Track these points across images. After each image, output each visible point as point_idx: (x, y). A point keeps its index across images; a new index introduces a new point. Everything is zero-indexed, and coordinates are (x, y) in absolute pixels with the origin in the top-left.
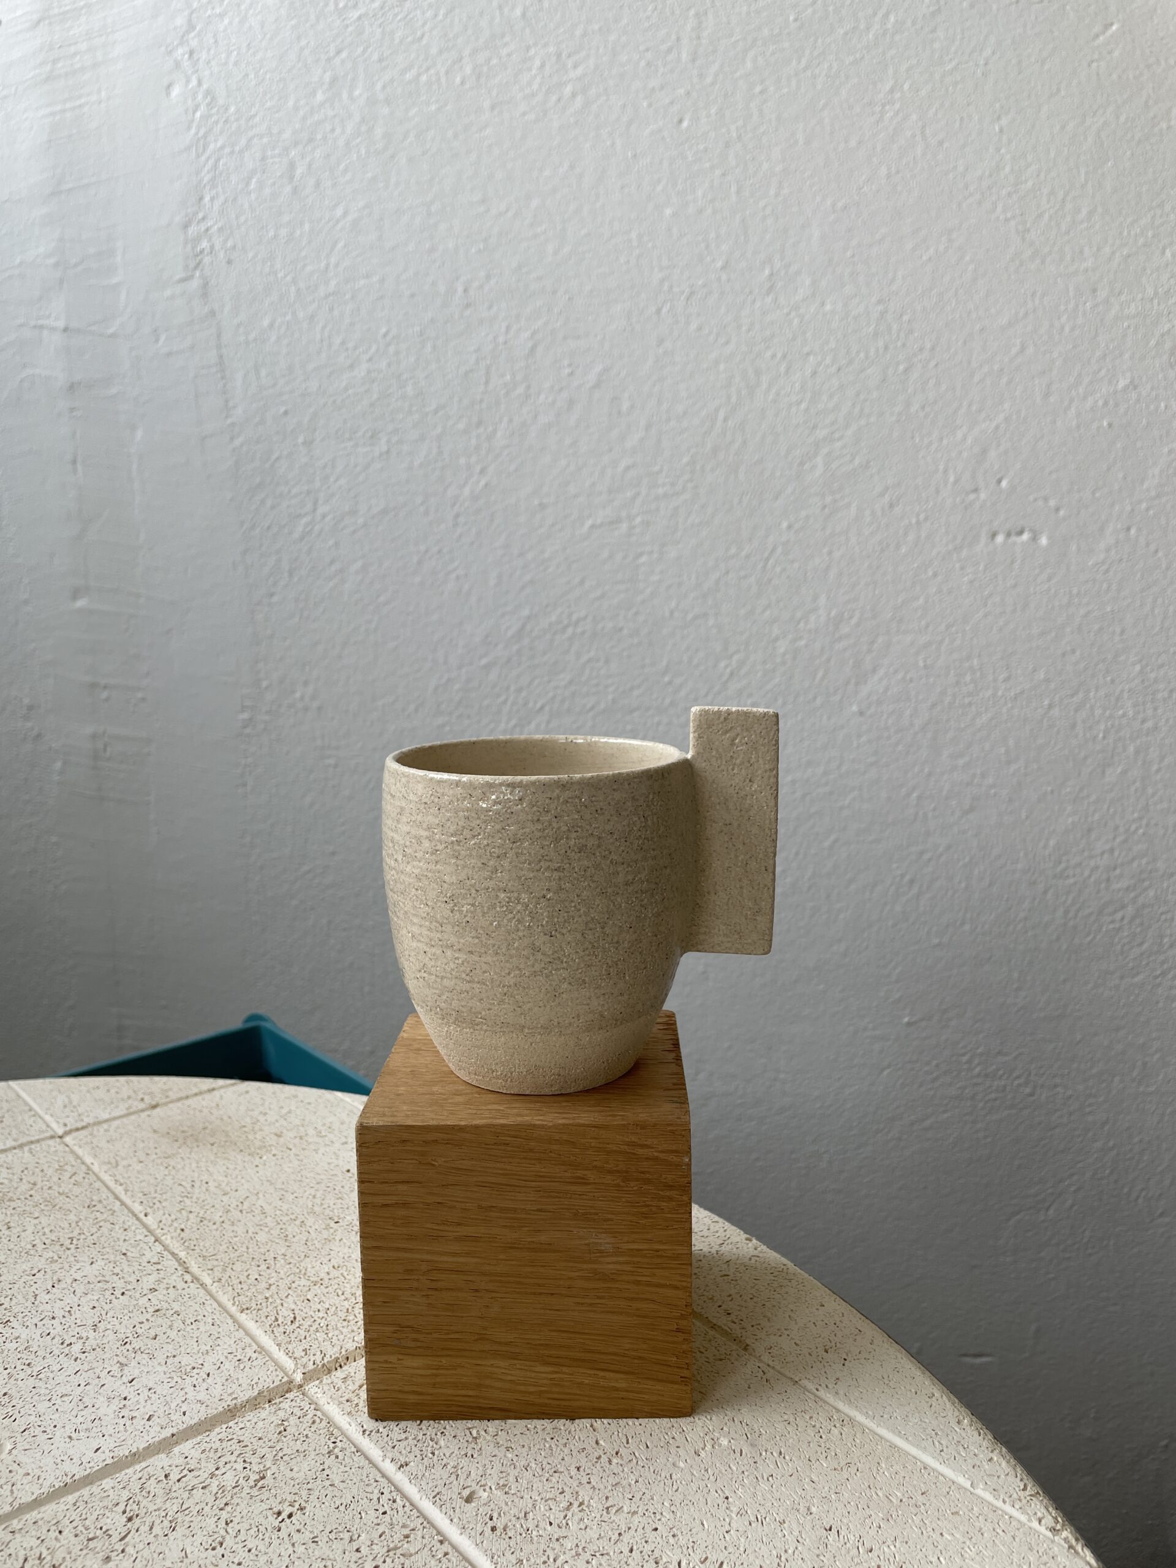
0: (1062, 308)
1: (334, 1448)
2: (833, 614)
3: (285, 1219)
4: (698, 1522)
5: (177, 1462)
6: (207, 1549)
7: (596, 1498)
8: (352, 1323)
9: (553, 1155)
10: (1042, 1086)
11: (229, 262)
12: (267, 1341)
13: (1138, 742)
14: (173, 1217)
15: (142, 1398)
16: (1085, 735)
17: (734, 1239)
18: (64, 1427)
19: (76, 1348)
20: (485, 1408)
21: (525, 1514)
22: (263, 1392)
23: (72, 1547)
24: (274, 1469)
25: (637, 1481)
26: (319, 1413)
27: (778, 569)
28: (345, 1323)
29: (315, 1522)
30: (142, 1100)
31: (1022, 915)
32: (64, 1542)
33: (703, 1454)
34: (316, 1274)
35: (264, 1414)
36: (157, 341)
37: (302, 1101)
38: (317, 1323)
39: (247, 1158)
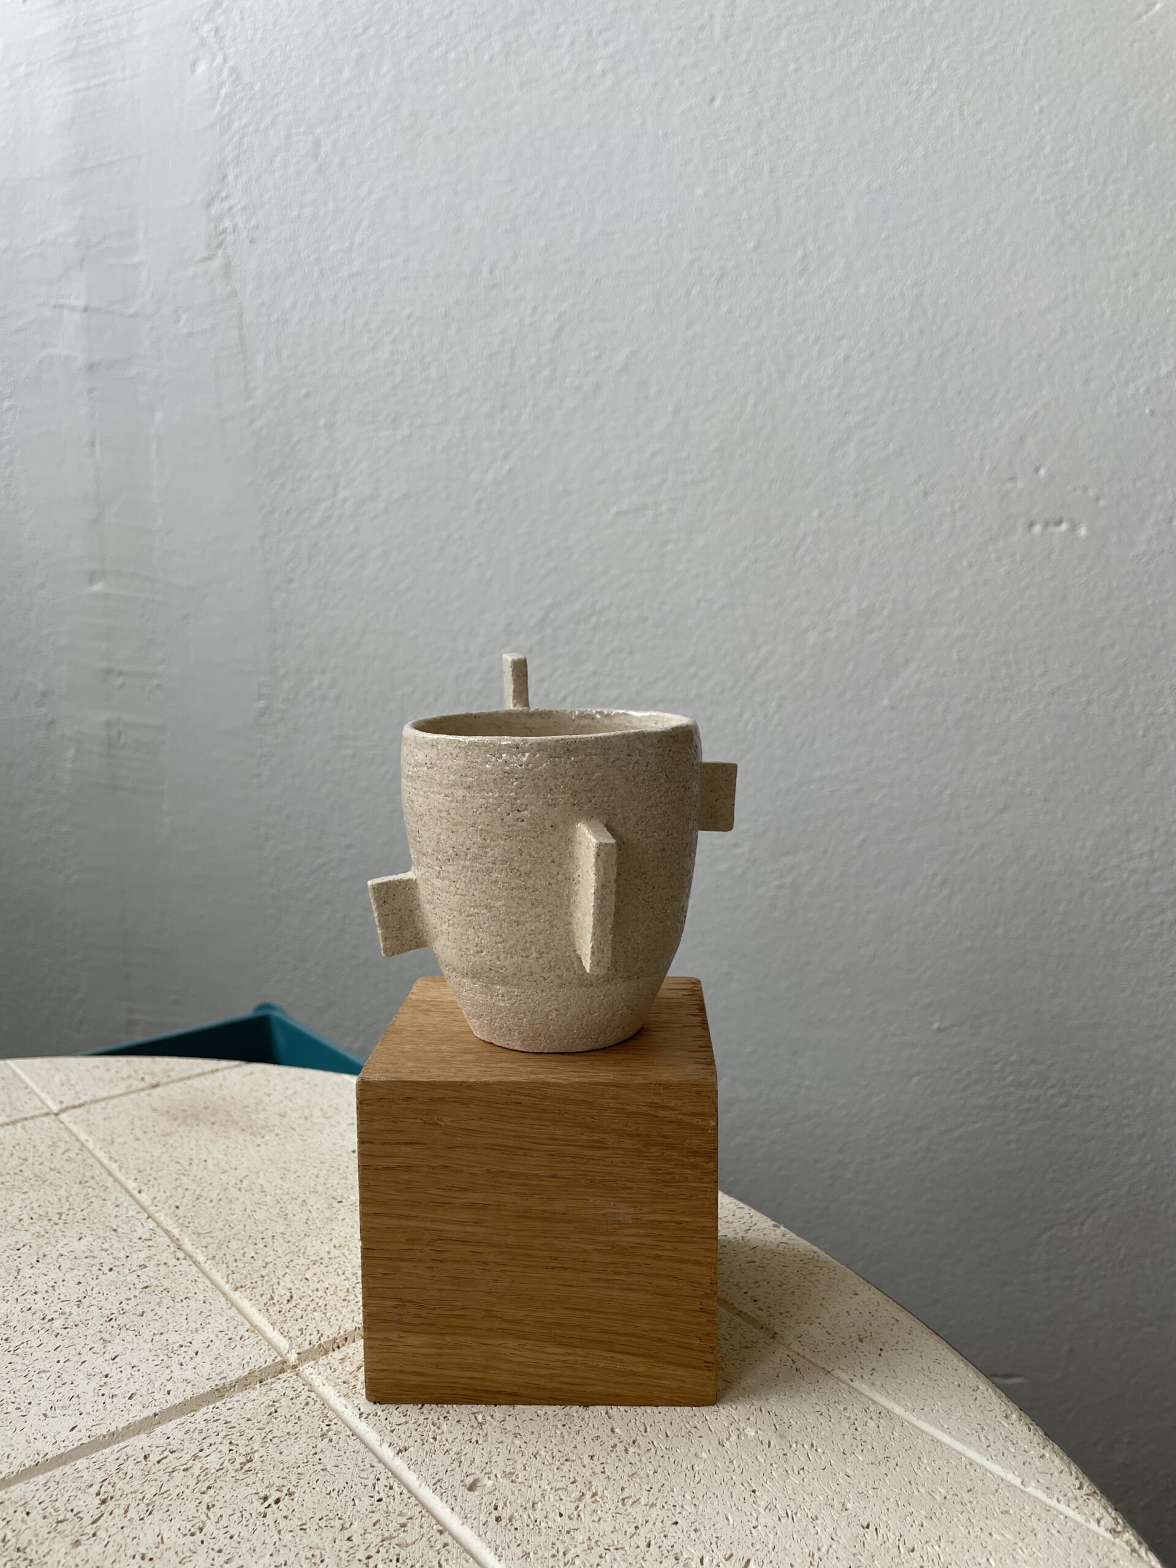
0: (1103, 292)
1: (328, 1431)
3: (286, 1198)
4: (722, 1516)
5: (158, 1442)
6: (185, 1535)
7: (611, 1489)
8: (352, 1302)
9: (568, 1116)
11: (252, 241)
12: (260, 1320)
14: (168, 1194)
15: (124, 1376)
16: (1124, 732)
17: (760, 1225)
18: (39, 1404)
19: (57, 1324)
20: (491, 1392)
21: (533, 1504)
22: (254, 1372)
23: (39, 1530)
24: (262, 1451)
25: (655, 1472)
26: (313, 1395)
27: (808, 559)
28: (345, 1303)
29: (304, 1509)
30: (143, 1079)
31: (1057, 918)
32: (31, 1524)
33: (727, 1444)
34: (316, 1253)
35: (254, 1394)
36: (178, 320)
37: (308, 1083)
38: (315, 1302)
39: (248, 1138)
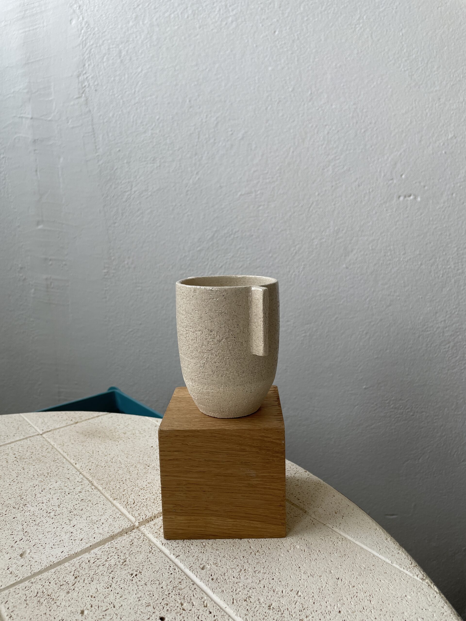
0: (427, 106)
1: (152, 550)
2: (336, 228)
3: (129, 465)
4: (289, 576)
5: (93, 556)
6: (105, 588)
7: (250, 568)
8: (156, 504)
9: (233, 441)
10: (417, 412)
11: (96, 90)
12: (124, 511)
13: (456, 278)
14: (86, 465)
15: (78, 532)
16: (435, 275)
17: (300, 471)
18: (49, 544)
19: (52, 514)
20: (208, 535)
21: (224, 574)
22: (124, 530)
23: (54, 588)
24: (129, 558)
25: (266, 562)
26: (145, 537)
27: (314, 211)
28: (154, 504)
29: (145, 578)
30: (72, 420)
31: (410, 346)
32: (51, 586)
33: (290, 551)
34: (142, 486)
35: (124, 538)
36: (68, 122)
37: (133, 420)
38: (143, 504)
39: (113, 442)
